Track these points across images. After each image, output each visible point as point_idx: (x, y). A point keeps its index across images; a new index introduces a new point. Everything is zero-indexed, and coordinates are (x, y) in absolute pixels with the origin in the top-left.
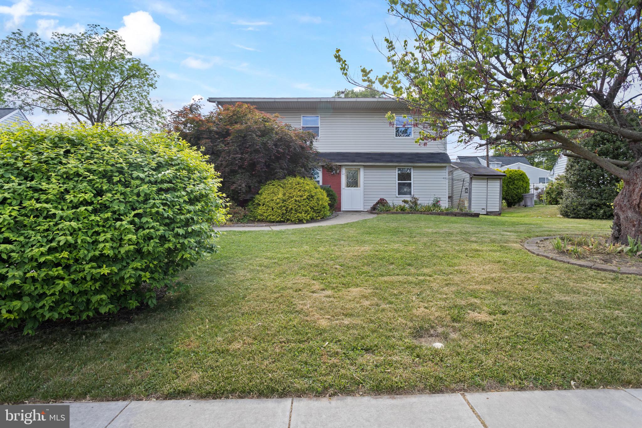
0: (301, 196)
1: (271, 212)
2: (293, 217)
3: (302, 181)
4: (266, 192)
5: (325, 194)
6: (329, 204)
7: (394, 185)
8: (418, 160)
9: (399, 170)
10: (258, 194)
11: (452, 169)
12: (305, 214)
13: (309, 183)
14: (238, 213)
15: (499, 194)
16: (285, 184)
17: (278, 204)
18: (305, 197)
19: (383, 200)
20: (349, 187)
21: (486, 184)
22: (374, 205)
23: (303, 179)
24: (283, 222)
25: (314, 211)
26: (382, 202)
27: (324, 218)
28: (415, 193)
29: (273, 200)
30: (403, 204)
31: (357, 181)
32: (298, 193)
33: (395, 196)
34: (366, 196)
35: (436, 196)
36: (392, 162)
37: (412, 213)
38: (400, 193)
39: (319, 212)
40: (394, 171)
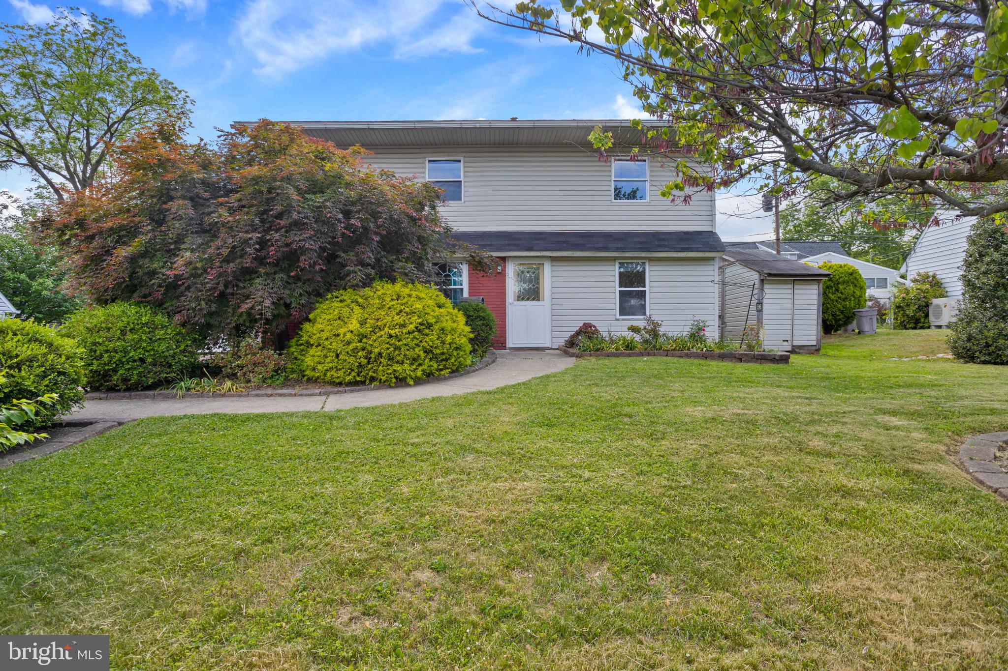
0: (403, 326)
1: (332, 361)
2: (383, 372)
3: (406, 291)
4: (324, 316)
5: (462, 319)
6: (471, 341)
7: (612, 295)
8: (659, 246)
9: (622, 265)
10: (310, 321)
11: (722, 264)
12: (412, 364)
13: (422, 295)
14: (263, 364)
15: (815, 312)
16: (366, 299)
17: (349, 343)
18: (411, 327)
19: (590, 326)
20: (523, 299)
21: (791, 291)
22: (572, 337)
23: (410, 286)
24: (363, 383)
25: (435, 358)
26: (587, 331)
27: (457, 371)
28: (653, 312)
29: (338, 335)
30: (630, 335)
31: (538, 288)
32: (396, 318)
33: (613, 318)
34: (555, 318)
35: (697, 318)
36: (606, 249)
37: (649, 355)
38: (623, 312)
39: (446, 360)
40: (612, 268)
